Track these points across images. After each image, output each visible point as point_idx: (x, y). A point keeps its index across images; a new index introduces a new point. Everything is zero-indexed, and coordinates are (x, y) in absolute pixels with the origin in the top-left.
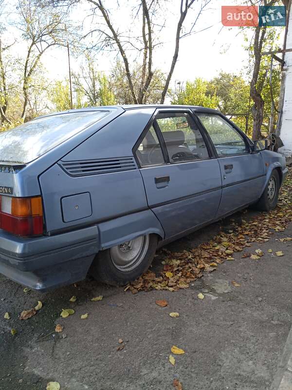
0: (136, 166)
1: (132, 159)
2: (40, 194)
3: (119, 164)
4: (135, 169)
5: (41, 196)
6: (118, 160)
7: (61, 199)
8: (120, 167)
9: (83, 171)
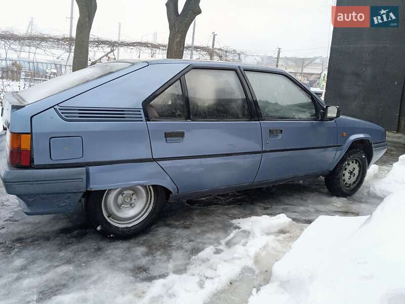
0: (144, 119)
1: (140, 111)
2: (30, 132)
3: (124, 114)
4: (142, 121)
5: (31, 133)
6: (123, 111)
7: (50, 139)
8: (124, 117)
9: (80, 117)
